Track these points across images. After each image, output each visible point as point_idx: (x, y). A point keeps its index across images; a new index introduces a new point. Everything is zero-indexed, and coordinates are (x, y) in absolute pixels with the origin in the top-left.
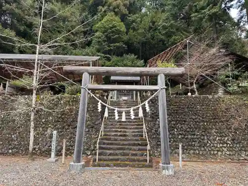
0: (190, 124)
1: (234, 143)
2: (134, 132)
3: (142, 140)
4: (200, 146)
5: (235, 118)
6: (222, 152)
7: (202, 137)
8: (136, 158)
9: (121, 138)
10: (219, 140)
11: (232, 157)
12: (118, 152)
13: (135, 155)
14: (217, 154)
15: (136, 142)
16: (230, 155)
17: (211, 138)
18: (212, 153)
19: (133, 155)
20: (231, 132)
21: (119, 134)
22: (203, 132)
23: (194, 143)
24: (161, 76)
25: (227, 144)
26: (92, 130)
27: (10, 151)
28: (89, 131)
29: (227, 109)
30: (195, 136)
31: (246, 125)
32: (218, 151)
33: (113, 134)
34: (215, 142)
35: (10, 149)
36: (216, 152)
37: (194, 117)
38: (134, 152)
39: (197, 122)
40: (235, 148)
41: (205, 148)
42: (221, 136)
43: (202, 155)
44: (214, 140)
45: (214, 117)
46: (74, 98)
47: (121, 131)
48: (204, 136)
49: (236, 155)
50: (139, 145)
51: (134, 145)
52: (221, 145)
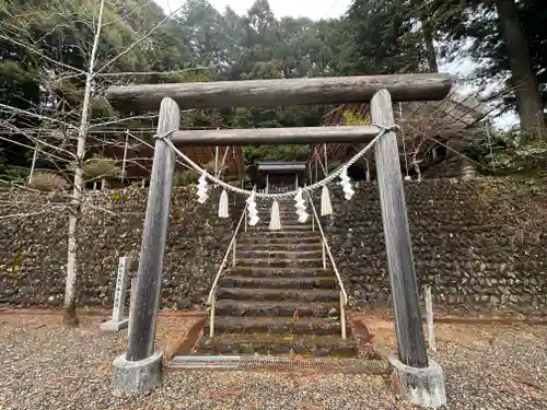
0: (417, 236)
1: (523, 275)
2: (300, 257)
3: (320, 274)
4: (446, 285)
5: (513, 223)
6: (499, 296)
7: (448, 265)
8: (310, 323)
9: (274, 270)
10: (487, 269)
11: (524, 309)
12: (265, 306)
13: (309, 314)
14: (488, 301)
15: (308, 280)
16: (520, 303)
17: (469, 265)
18: (477, 299)
19: (302, 314)
20: (510, 252)
21: (270, 261)
22: (447, 252)
23: (431, 277)
24: (381, 98)
25: (508, 278)
26: (215, 253)
27: (51, 298)
28: (209, 255)
29: (492, 204)
30: (433, 262)
31: (541, 237)
32: (489, 295)
33: (257, 260)
34: (479, 274)
35: (51, 294)
36: (485, 298)
37: (424, 222)
38: (305, 308)
39: (433, 231)
40: (527, 287)
41: (460, 288)
42: (490, 261)
43: (456, 304)
44: (477, 269)
45: (468, 221)
46: (182, 191)
47: (272, 256)
48: (451, 261)
49: (534, 304)
50: (314, 286)
51: (304, 286)
52: (494, 281)
